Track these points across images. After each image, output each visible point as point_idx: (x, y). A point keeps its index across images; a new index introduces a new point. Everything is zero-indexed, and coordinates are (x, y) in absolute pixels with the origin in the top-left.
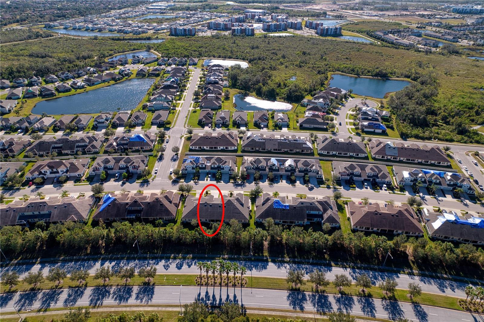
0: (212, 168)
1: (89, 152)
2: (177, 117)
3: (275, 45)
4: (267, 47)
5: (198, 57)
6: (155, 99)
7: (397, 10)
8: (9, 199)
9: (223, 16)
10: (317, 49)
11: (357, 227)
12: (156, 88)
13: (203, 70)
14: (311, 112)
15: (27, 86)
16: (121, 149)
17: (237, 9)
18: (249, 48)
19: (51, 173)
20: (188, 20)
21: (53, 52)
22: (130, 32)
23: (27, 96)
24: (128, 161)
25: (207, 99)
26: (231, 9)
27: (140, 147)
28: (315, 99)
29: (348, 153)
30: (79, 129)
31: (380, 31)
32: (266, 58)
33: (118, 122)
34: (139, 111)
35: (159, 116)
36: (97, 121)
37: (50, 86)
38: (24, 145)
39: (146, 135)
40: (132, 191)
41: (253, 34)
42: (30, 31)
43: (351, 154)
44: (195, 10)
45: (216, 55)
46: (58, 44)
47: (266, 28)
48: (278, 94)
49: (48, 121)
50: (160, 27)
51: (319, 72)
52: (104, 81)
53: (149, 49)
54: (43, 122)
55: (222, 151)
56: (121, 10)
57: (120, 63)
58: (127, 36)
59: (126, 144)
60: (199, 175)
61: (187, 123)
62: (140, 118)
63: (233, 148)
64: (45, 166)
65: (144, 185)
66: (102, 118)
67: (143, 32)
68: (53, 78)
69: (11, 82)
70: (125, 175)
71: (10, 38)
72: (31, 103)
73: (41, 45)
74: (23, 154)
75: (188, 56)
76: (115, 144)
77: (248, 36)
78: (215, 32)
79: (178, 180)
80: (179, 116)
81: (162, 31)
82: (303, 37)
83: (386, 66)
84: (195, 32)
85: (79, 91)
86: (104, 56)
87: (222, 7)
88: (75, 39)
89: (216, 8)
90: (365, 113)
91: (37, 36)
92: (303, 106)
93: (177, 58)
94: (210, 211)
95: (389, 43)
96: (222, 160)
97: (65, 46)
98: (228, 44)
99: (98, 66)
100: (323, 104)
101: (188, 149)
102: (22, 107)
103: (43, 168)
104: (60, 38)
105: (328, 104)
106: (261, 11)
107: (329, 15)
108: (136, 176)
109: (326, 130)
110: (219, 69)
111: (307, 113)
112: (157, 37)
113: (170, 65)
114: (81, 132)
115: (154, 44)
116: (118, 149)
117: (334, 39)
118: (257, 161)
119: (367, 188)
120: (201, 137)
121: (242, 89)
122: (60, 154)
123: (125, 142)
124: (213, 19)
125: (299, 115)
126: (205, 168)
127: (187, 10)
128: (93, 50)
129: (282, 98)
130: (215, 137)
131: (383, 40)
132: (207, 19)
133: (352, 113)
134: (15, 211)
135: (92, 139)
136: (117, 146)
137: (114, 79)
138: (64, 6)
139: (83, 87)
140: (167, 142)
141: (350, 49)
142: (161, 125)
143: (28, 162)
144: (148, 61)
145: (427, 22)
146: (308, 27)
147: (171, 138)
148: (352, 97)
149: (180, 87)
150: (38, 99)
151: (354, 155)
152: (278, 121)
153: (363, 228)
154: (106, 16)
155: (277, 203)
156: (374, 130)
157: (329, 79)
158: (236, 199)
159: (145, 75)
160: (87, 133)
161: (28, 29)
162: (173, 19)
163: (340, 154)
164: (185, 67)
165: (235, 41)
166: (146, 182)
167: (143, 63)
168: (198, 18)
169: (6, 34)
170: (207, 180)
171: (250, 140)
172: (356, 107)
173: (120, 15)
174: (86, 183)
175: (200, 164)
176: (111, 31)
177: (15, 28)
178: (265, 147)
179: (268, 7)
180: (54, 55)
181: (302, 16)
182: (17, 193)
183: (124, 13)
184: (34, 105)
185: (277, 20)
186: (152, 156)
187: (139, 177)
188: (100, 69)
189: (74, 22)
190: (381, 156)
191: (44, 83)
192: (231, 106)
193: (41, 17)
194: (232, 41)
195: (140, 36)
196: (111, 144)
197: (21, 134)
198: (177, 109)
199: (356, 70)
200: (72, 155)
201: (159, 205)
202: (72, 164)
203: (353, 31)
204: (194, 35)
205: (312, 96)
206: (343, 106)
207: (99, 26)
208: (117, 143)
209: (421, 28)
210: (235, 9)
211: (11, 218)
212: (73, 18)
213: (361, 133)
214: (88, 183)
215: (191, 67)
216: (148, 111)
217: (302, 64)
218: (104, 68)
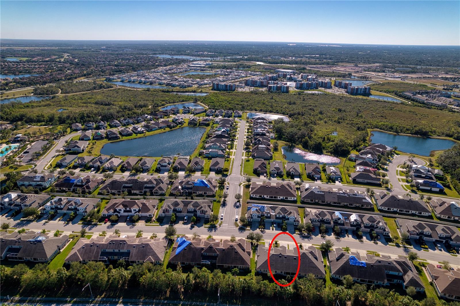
0: (277, 218)
1: (156, 194)
2: (232, 165)
3: (311, 102)
4: (303, 103)
5: (242, 110)
6: (210, 147)
7: (418, 73)
8: (89, 234)
9: (257, 75)
10: (351, 107)
11: (445, 295)
12: (208, 136)
13: (248, 122)
14: (362, 167)
15: (95, 129)
16: (186, 193)
17: (268, 69)
18: (286, 104)
19: (125, 211)
20: (227, 77)
21: (115, 101)
22: (177, 86)
23: (96, 138)
24: (196, 205)
25: (258, 149)
26: (263, 69)
27: (203, 192)
28: (362, 154)
29: (410, 211)
30: (144, 171)
31: (408, 92)
32: (305, 113)
33: (179, 166)
34: (196, 157)
35: (217, 163)
36: (160, 165)
37: (114, 130)
38: (98, 183)
39: (209, 181)
40: (201, 236)
41: (287, 91)
42: (94, 83)
43: (414, 212)
44: (231, 69)
45: (257, 108)
46: (118, 94)
47: (299, 86)
48: (324, 148)
49: (116, 162)
50: (203, 82)
51: (359, 129)
52: (161, 128)
53: (196, 100)
54: (112, 162)
55: (282, 201)
56: (167, 67)
57: (173, 112)
58: (175, 89)
59: (191, 188)
60: (265, 224)
61: (243, 171)
62: (200, 164)
63: (293, 199)
64: (120, 204)
65: (212, 230)
66: (165, 162)
67: (189, 86)
68: (117, 123)
69: (82, 125)
70: (194, 219)
71: (80, 88)
72: (100, 144)
73: (104, 94)
74: (98, 191)
75: (232, 109)
76: (180, 187)
77: (283, 92)
78: (252, 89)
79: (244, 227)
80: (234, 164)
81: (205, 86)
82: (334, 95)
83: (424, 124)
84: (235, 88)
85: (139, 135)
86: (158, 106)
87: (254, 67)
88: (131, 90)
89: (249, 68)
90: (417, 171)
91: (101, 87)
92: (350, 160)
93: (223, 110)
94: (285, 263)
95: (421, 103)
96: (286, 210)
97: (123, 96)
98: (267, 99)
99: (154, 113)
100: (372, 160)
101: (249, 197)
102: (93, 148)
103: (118, 206)
104: (119, 89)
105: (376, 160)
106: (290, 71)
107: (355, 76)
108: (203, 221)
109: (379, 185)
110: (263, 122)
111: (358, 167)
112: (202, 91)
113: (217, 116)
114: (146, 174)
115: (200, 97)
116: (183, 192)
117: (365, 98)
118: (322, 214)
119: (441, 250)
120: (261, 187)
121: (288, 142)
122: (130, 194)
123: (190, 186)
124: (249, 77)
125: (350, 169)
126: (269, 217)
127: (223, 69)
128: (147, 100)
129: (329, 152)
130: (274, 187)
131: (413, 100)
132: (243, 77)
133: (402, 169)
134: (98, 246)
135: (159, 181)
136: (182, 189)
137: (169, 126)
138: (120, 63)
139: (142, 132)
140: (227, 189)
141: (383, 107)
142: (219, 171)
143: (102, 199)
144: (197, 112)
145: (453, 84)
146: (337, 87)
147: (230, 185)
148: (397, 154)
149: (230, 137)
150: (105, 141)
151: (417, 213)
152: (331, 174)
153: (452, 296)
154: (154, 72)
155: (352, 259)
156: (431, 189)
157: (369, 135)
158: (310, 252)
159: (196, 124)
160: (151, 175)
161: (93, 81)
162: (213, 76)
163: (402, 211)
164: (231, 119)
165: (272, 97)
166: (213, 228)
167: (193, 114)
168: (236, 75)
169: (76, 86)
170: (273, 229)
171: (309, 191)
172: (404, 164)
173: (166, 71)
174: (156, 224)
175: (266, 213)
176: (160, 84)
177: (83, 80)
178: (324, 200)
179: (295, 68)
180: (116, 103)
181: (329, 76)
182: (95, 229)
183: (170, 70)
184: (102, 147)
185: (308, 80)
186: (215, 201)
187: (207, 221)
188: (156, 117)
189: (129, 76)
190: (447, 217)
191: (109, 127)
192: (281, 157)
193: (103, 72)
194: (270, 97)
195: (187, 89)
196: (177, 188)
197: (94, 172)
198: (231, 157)
199: (395, 127)
200: (141, 195)
201: (234, 253)
202: (144, 204)
203: (381, 91)
204: (234, 90)
205: (357, 151)
206: (390, 162)
207: (151, 80)
208: (182, 187)
209: (448, 90)
210: (266, 69)
211: (94, 253)
212: (128, 73)
213: (416, 191)
214: (158, 224)
215: (237, 119)
216: (204, 157)
217: (340, 121)
218: (159, 116)
